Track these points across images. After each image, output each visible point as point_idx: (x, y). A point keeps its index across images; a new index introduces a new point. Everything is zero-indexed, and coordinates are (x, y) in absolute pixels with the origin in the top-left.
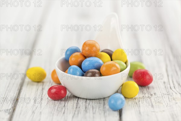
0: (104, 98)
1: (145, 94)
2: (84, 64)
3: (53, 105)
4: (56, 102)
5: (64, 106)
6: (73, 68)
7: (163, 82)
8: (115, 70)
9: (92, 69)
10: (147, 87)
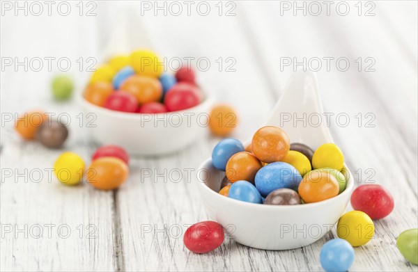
0: (302, 248)
1: (383, 236)
2: (262, 178)
3: (201, 264)
4: (205, 257)
5: (225, 265)
6: (242, 187)
7: (410, 211)
8: (329, 190)
9: (281, 188)
10: (381, 220)
